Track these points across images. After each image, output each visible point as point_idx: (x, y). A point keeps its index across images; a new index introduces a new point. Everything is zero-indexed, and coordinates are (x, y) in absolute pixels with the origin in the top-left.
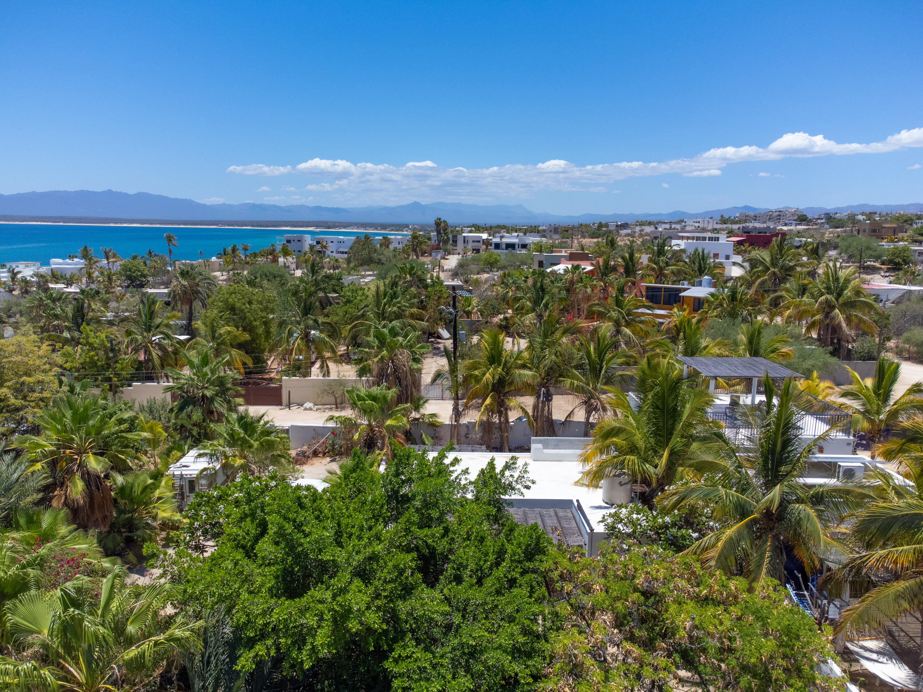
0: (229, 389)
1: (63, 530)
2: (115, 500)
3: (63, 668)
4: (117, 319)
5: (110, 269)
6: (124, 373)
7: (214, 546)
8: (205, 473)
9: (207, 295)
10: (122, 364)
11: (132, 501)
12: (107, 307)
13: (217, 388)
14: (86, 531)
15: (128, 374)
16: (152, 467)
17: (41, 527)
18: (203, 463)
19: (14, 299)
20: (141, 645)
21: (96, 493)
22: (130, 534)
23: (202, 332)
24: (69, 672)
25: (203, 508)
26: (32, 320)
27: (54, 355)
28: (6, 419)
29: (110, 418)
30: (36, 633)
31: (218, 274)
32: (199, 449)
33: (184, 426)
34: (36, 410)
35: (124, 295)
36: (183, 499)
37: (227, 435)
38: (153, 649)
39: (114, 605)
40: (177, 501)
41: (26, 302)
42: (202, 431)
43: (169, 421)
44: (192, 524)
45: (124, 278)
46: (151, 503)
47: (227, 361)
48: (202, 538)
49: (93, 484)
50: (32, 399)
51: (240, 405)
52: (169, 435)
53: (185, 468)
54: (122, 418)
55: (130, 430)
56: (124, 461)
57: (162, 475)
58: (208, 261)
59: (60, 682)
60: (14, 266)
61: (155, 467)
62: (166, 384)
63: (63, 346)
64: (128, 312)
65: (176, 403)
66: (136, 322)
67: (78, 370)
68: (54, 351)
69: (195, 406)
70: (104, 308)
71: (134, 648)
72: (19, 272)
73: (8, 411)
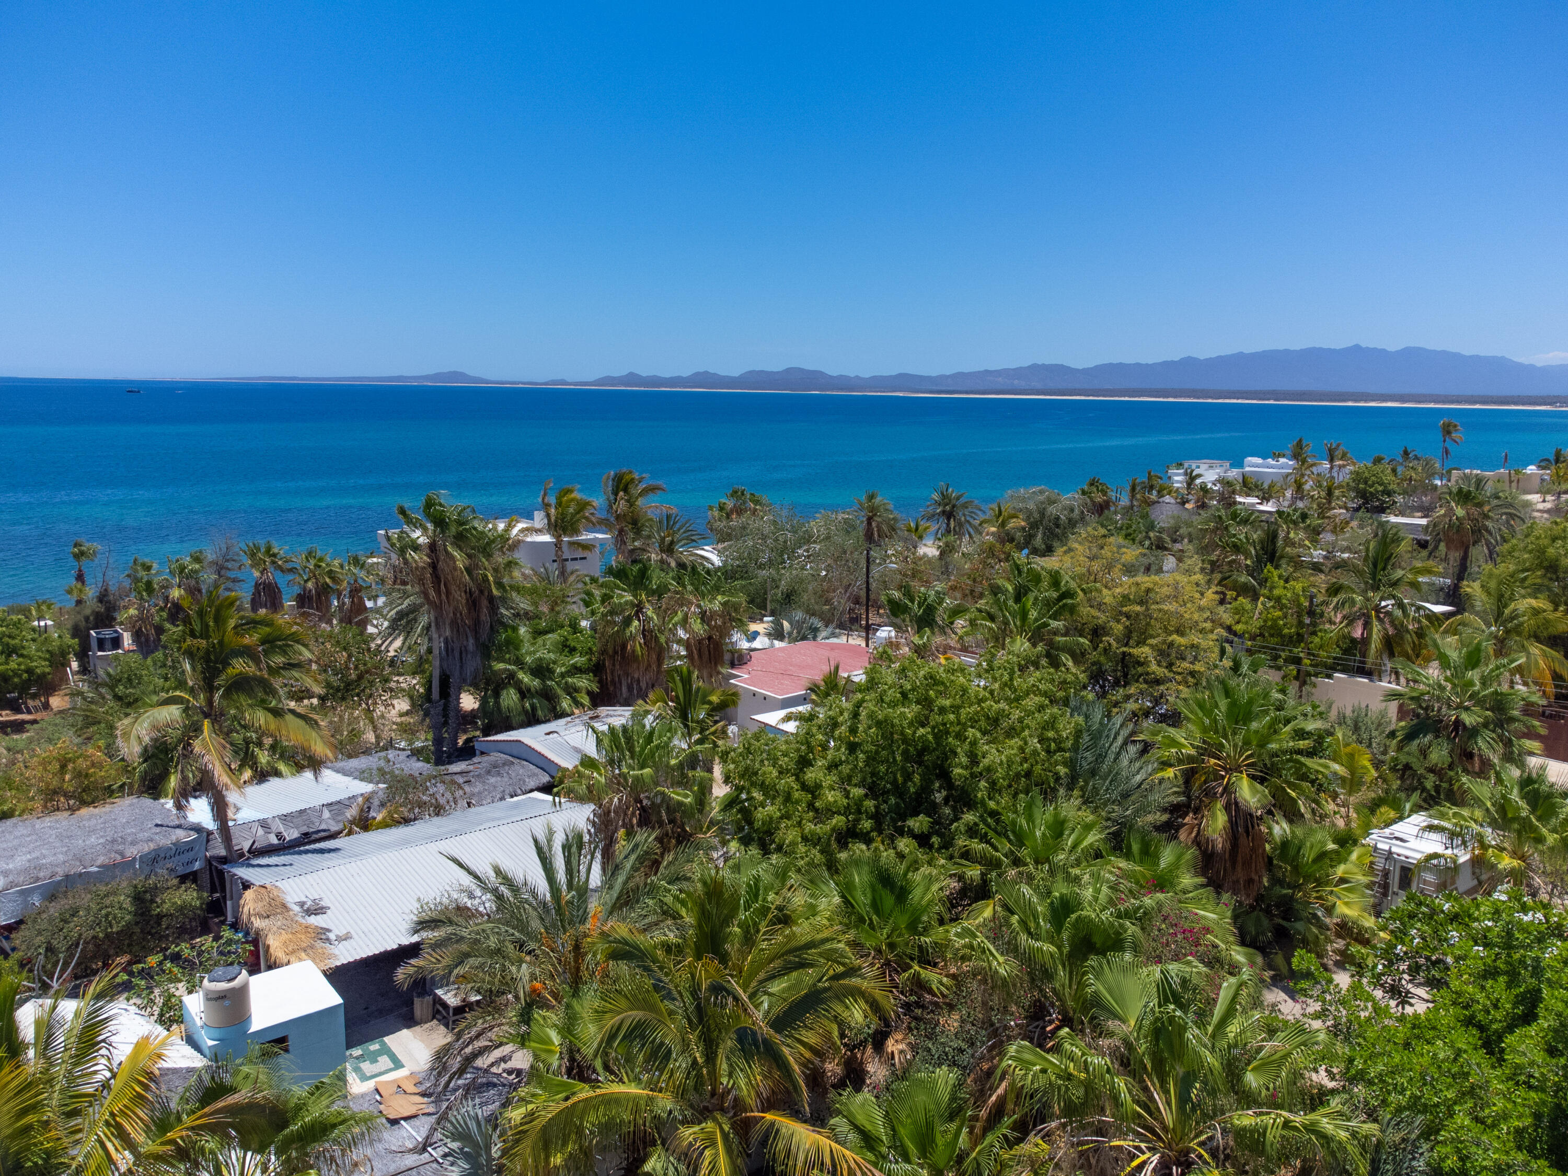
0: (1512, 719)
1: (1187, 880)
2: (1270, 860)
3: (1146, 1089)
4: (1329, 564)
5: (1333, 478)
6: (1322, 653)
7: (1427, 1001)
8: (1435, 862)
9: (1502, 537)
10: (1322, 638)
11: (1296, 869)
12: (1315, 542)
13: (1488, 713)
14: (1218, 893)
15: (1328, 657)
16: (1341, 823)
17: (1158, 865)
18: (1433, 844)
19: (1185, 516)
20: (1261, 1114)
21: (1243, 840)
22: (1284, 923)
23: (1478, 603)
24: (1151, 1098)
25: (1419, 925)
26: (1204, 550)
27: (1221, 609)
28: (1142, 693)
29: (1285, 725)
30: (1120, 1019)
31: (1535, 498)
32: (1430, 816)
33: (1411, 768)
34: (1181, 687)
35: (1347, 523)
36: (1385, 895)
37: (1493, 805)
38: (1280, 1132)
39: (1233, 1029)
40: (1374, 896)
41: (1200, 521)
42: (1444, 785)
43: (1385, 753)
44: (1391, 946)
45: (1353, 494)
46: (1327, 883)
47: (1520, 666)
48: (1406, 976)
49: (1241, 822)
50: (1180, 670)
51: (1531, 754)
52: (1379, 777)
53: (1398, 842)
54: (1302, 729)
55: (1311, 754)
56: (1294, 801)
57: (1355, 842)
58: (1517, 472)
59: (1138, 1109)
60: (1194, 467)
61: (1346, 825)
62: (1393, 686)
63: (1238, 596)
64: (1351, 552)
65: (1403, 724)
66: (1358, 572)
67: (1253, 638)
68: (1222, 602)
69: (1437, 737)
70: (1311, 542)
71: (1250, 1112)
72: (1199, 476)
73: (1146, 682)
